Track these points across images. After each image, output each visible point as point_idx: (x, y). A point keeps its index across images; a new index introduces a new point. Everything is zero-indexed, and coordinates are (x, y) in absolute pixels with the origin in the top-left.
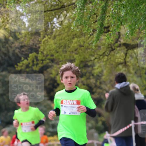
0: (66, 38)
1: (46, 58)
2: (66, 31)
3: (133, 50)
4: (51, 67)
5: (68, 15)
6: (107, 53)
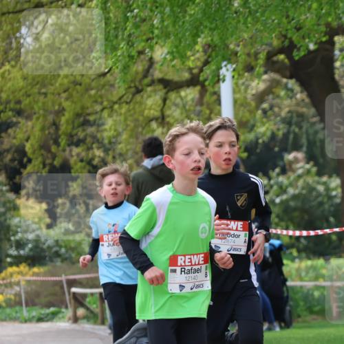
1: (6, 108)
3: (178, 92)
4: (16, 124)
6: (128, 97)
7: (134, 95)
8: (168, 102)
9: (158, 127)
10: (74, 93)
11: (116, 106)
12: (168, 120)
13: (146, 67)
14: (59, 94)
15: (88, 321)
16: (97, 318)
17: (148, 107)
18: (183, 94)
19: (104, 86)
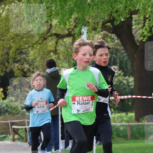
0: (4, 28)
2: (4, 22)
3: (63, 39)
5: (6, 8)
6: (40, 42)
7: (43, 40)
8: (58, 44)
9: (54, 55)
10: (16, 40)
11: (35, 46)
12: (58, 51)
13: (49, 28)
14: (10, 40)
15: (19, 141)
16: (24, 139)
17: (49, 46)
18: (65, 40)
19: (29, 37)
